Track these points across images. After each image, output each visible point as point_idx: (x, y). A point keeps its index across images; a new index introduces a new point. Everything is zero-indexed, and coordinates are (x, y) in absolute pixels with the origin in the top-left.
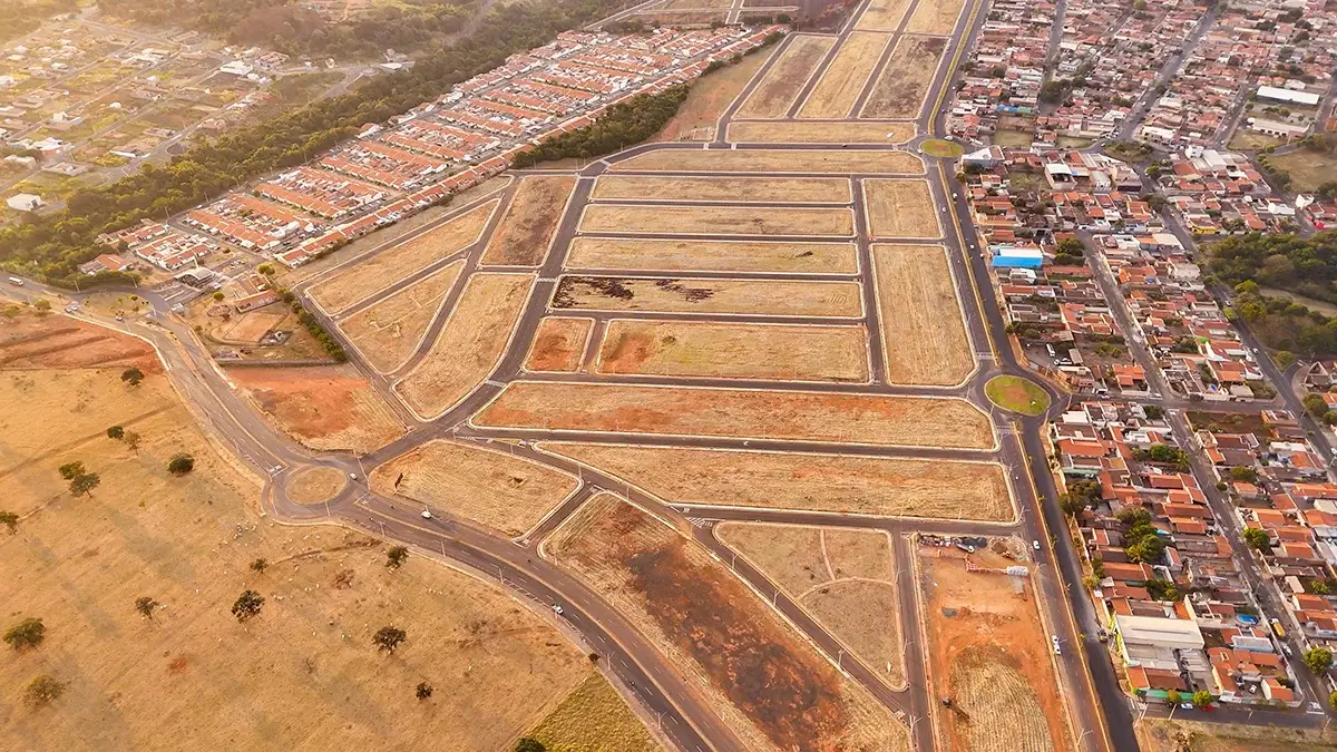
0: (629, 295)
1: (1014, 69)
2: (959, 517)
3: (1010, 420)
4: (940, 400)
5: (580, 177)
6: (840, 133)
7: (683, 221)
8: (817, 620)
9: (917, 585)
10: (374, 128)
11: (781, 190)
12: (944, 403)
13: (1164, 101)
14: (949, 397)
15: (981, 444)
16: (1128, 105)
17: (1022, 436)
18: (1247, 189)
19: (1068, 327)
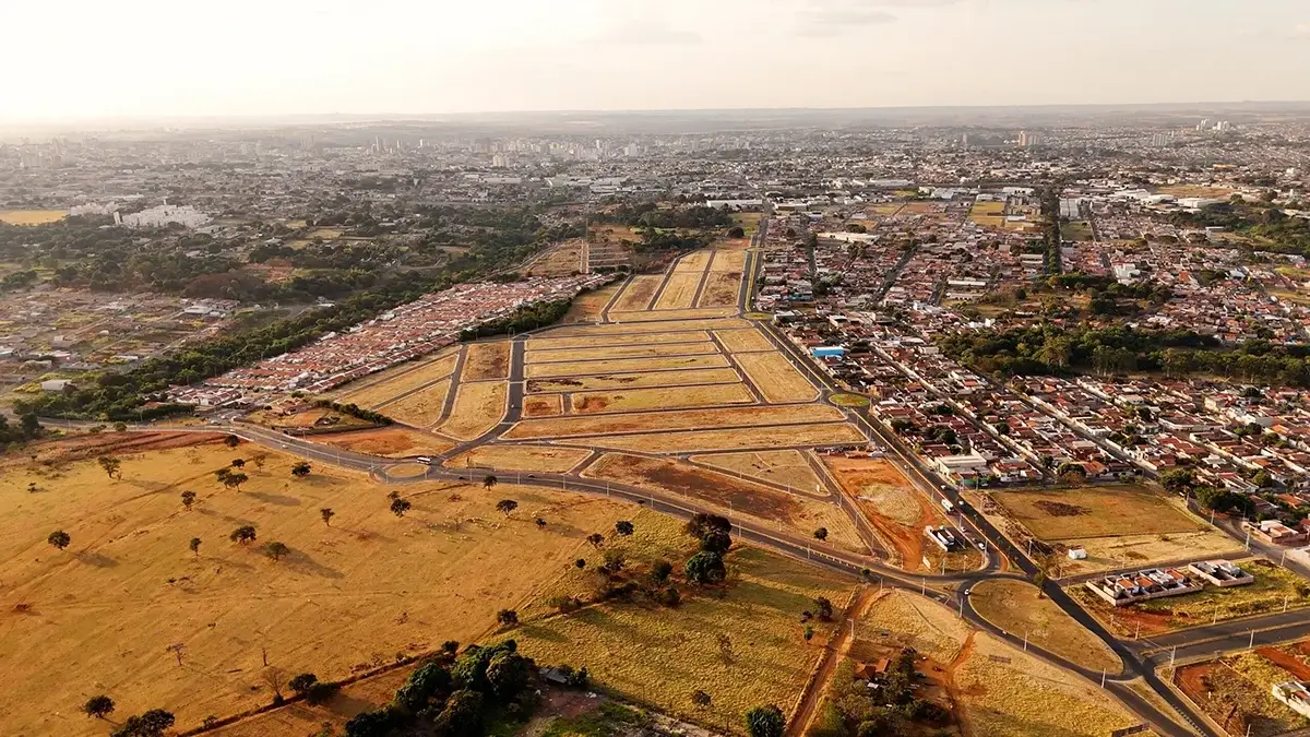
0: (580, 384)
1: (792, 281)
2: (834, 441)
3: (849, 408)
4: (804, 405)
5: (512, 342)
6: (689, 314)
7: (602, 354)
8: (769, 481)
9: (822, 465)
10: (333, 334)
11: (661, 338)
12: (808, 406)
13: (892, 289)
14: (809, 404)
15: (836, 418)
16: (872, 292)
17: (859, 413)
18: (954, 320)
19: (869, 374)
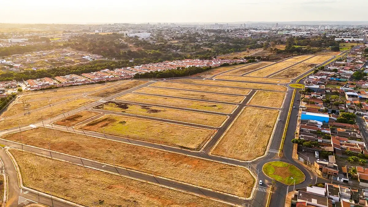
0: (126, 108)
3: (270, 184)
4: (232, 166)
5: (151, 81)
10: (107, 70)
12: (232, 168)
14: (238, 166)
15: (241, 193)
17: (272, 195)
19: (333, 146)
